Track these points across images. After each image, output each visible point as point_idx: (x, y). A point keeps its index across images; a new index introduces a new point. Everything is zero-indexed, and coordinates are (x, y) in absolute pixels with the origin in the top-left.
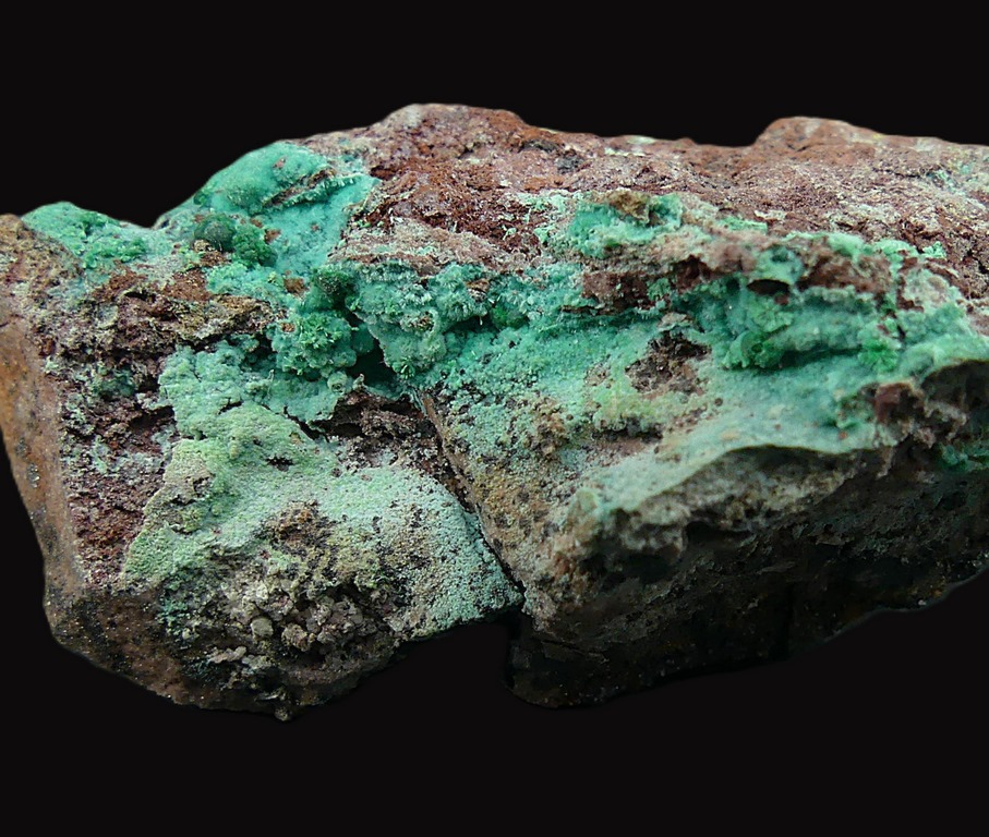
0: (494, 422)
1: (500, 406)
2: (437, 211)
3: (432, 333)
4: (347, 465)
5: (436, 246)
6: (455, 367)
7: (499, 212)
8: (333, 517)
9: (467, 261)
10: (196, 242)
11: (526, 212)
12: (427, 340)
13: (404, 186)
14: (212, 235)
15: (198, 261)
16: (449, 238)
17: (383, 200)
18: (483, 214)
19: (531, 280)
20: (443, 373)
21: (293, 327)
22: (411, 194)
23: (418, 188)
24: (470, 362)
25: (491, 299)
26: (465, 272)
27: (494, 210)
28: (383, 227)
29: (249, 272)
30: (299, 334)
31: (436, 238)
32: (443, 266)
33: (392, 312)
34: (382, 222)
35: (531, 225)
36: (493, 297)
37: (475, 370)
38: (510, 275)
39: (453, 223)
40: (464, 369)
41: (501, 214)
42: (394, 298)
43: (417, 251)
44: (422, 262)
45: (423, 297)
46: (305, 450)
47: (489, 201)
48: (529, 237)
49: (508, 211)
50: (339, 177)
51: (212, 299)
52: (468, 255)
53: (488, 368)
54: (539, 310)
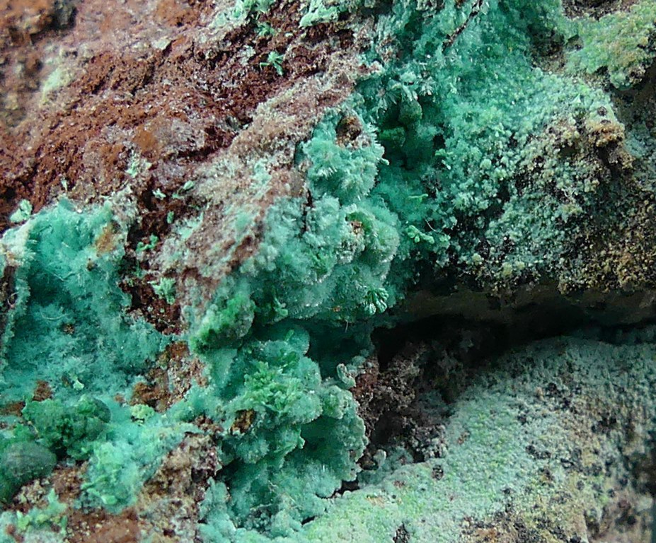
0: (529, 217)
1: (515, 197)
2: (202, 131)
3: (377, 226)
4: (432, 454)
5: (262, 156)
6: (417, 230)
7: (232, 60)
8: (500, 505)
9: (313, 125)
10: (22, 498)
11: (256, 26)
12: (377, 242)
13: (115, 162)
14: (32, 467)
15: (63, 507)
16: (260, 132)
17: (133, 198)
18: (222, 82)
19: (380, 61)
20: (413, 253)
21: (248, 415)
22: (143, 155)
23: (133, 145)
24: (426, 207)
25: (370, 129)
26: (325, 137)
27: (221, 66)
28: (179, 217)
29: (117, 442)
30: (268, 410)
31: (249, 149)
32: (295, 161)
33: (328, 260)
34: (171, 214)
35: (288, 25)
36: (369, 125)
37: (444, 206)
38: (360, 85)
39: (228, 122)
40: (430, 219)
41: (238, 58)
42: (311, 247)
43: (260, 182)
44: (284, 182)
45: (330, 208)
46: (394, 497)
47: (199, 68)
48: (308, 38)
49: (238, 49)
50: (23, 253)
51: (141, 510)
52: (305, 119)
53: (454, 186)
54: (425, 75)
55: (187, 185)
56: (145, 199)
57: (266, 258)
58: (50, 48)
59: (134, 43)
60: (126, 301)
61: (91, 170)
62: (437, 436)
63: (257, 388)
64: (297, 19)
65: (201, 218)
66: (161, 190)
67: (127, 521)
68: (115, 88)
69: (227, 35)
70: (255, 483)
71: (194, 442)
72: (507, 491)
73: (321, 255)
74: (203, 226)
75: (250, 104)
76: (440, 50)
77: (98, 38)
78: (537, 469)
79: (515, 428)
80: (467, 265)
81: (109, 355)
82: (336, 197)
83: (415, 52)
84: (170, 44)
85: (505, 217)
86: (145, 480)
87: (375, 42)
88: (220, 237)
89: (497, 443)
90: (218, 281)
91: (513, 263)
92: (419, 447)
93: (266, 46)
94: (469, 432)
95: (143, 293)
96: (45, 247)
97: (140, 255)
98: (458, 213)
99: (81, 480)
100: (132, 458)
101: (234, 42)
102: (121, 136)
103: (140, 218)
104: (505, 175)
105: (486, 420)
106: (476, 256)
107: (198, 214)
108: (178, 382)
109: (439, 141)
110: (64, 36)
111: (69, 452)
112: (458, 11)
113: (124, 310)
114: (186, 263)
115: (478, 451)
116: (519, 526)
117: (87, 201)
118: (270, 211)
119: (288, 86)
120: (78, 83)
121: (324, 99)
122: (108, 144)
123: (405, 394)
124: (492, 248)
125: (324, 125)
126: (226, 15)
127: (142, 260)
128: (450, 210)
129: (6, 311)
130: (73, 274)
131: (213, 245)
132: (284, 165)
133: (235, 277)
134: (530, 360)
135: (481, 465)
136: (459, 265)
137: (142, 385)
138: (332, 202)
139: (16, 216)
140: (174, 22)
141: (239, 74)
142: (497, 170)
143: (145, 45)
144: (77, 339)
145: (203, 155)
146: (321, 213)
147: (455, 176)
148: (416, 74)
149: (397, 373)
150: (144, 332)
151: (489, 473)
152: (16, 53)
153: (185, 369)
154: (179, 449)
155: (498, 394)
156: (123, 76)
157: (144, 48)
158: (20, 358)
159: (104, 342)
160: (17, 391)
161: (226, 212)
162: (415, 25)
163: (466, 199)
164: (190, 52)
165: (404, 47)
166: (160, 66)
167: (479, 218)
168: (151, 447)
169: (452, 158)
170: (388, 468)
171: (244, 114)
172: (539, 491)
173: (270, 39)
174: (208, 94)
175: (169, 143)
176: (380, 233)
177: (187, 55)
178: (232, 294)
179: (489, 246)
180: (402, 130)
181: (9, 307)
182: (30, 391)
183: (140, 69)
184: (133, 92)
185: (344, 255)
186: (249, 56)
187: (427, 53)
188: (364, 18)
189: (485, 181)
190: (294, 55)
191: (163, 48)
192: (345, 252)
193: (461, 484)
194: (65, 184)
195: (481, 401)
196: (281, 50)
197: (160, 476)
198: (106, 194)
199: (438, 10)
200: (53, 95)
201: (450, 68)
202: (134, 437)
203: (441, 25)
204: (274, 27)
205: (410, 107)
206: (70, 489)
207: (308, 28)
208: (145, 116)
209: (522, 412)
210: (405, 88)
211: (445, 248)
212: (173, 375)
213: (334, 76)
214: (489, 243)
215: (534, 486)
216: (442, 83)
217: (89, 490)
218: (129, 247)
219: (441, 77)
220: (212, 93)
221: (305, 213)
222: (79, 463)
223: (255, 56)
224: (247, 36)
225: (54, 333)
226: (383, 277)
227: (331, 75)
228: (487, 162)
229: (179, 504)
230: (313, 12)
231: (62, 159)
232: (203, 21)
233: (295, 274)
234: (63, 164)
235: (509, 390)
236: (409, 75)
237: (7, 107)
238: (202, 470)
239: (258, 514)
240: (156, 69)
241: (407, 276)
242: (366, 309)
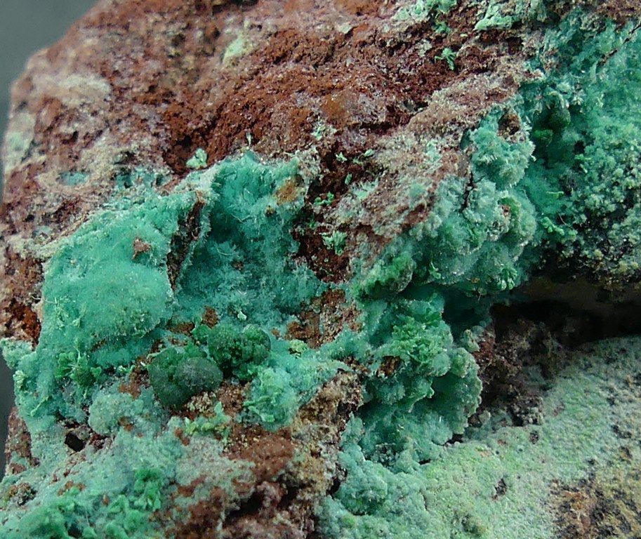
1: (638, 205)
2: (384, 108)
3: (521, 214)
4: (531, 420)
5: (433, 137)
6: (550, 222)
7: (410, 51)
8: (585, 473)
9: (481, 116)
10: (191, 406)
11: (434, 24)
12: (520, 227)
13: (302, 125)
14: (204, 380)
15: (227, 419)
16: (435, 116)
17: (318, 157)
18: (400, 68)
19: (543, 70)
20: (544, 241)
21: (393, 362)
22: (328, 122)
23: (321, 112)
24: (560, 203)
25: (526, 128)
26: (490, 128)
27: (400, 55)
28: (356, 180)
29: (277, 369)
30: (412, 359)
31: (424, 129)
32: (461, 146)
33: (481, 235)
34: (349, 176)
35: (464, 27)
36: (525, 123)
37: (576, 203)
38: (524, 87)
39: (405, 103)
40: (563, 214)
41: (416, 50)
42: (469, 222)
43: (432, 160)
44: (453, 161)
45: (489, 190)
46: (497, 453)
47: (380, 53)
48: (481, 40)
49: (417, 42)
50: (209, 193)
51: (295, 431)
52: (475, 110)
53: (588, 188)
54: (578, 88)
55: (368, 152)
56: (328, 160)
57: (432, 225)
58: (231, 19)
59: (319, 24)
60: (294, 248)
61: (278, 129)
62: (536, 405)
63: (404, 339)
64: (474, 23)
65: (376, 183)
66: (343, 154)
67: (282, 439)
68: (297, 61)
69: (409, 28)
70: (380, 424)
71: (344, 378)
72: (592, 462)
73: (476, 230)
74: (379, 190)
75: (427, 91)
76: (594, 67)
77: (282, 16)
78: (619, 446)
79: (604, 409)
80: (587, 259)
81: (270, 294)
82: (493, 181)
83: (572, 65)
84: (352, 30)
85: (628, 221)
86: (300, 405)
87: (540, 52)
88: (395, 202)
89: (587, 419)
90: (390, 239)
91: (629, 262)
92: (519, 412)
93: (441, 42)
94: (563, 405)
95: (311, 242)
96: (228, 191)
97: (317, 208)
98: (587, 212)
99: (244, 397)
100: (291, 385)
101: (414, 35)
102: (310, 103)
103: (322, 176)
104: (634, 185)
105: (580, 398)
106: (598, 252)
107: (373, 179)
108: (329, 325)
109: (579, 147)
110: (243, 11)
111: (234, 373)
112: (617, 36)
113: (290, 256)
114: (360, 221)
115: (570, 424)
116: (599, 493)
117: (271, 155)
118: (441, 184)
119: (460, 80)
120: (261, 53)
121: (493, 95)
122: (296, 108)
123: (514, 365)
124: (612, 247)
125: (491, 118)
126: (408, 10)
127: (318, 213)
128: (581, 208)
129: (190, 242)
130: (250, 218)
131: (388, 208)
132: (451, 148)
133: (404, 239)
134: (623, 351)
135: (571, 436)
136: (581, 258)
137: (295, 323)
138: (490, 185)
139: (192, 162)
140: (355, 11)
141: (416, 64)
142: (628, 179)
143: (328, 27)
144: (244, 275)
145: (384, 129)
146: (481, 194)
147: (591, 179)
148: (571, 84)
149: (511, 345)
150: (306, 277)
151: (577, 444)
152: (197, 21)
153: (339, 315)
154: (332, 382)
155: (593, 376)
156: (306, 52)
157: (327, 30)
158: (193, 285)
159: (267, 281)
160: (188, 313)
161: (401, 181)
162: (577, 42)
163: (598, 201)
164: (372, 39)
165: (565, 60)
166: (340, 47)
167: (605, 219)
168: (309, 377)
169: (589, 163)
170: (490, 427)
171: (420, 99)
172: (618, 466)
173: (445, 37)
174: (387, 76)
175: (355, 115)
176: (523, 219)
177: (369, 41)
178: (398, 253)
179: (610, 245)
180: (551, 132)
181: (192, 238)
182: (199, 315)
183: (323, 47)
184: (316, 66)
185: (494, 233)
186: (426, 49)
187: (583, 68)
188: (533, 29)
189: (616, 188)
190: (468, 53)
191: (346, 32)
192: (496, 231)
193: (552, 451)
194: (249, 138)
195: (577, 381)
196: (455, 48)
197: (313, 404)
198: (290, 152)
199: (599, 32)
200: (235, 62)
201: (600, 84)
202: (292, 366)
203: (599, 45)
204: (451, 27)
205: (561, 113)
206: (234, 404)
207: (482, 31)
208: (332, 88)
209: (612, 395)
210: (561, 96)
211: (570, 241)
212: (325, 319)
213: (502, 77)
214: (610, 241)
215: (614, 461)
216: (591, 97)
217: (250, 408)
218: (309, 200)
219: (591, 90)
220: (391, 76)
221: (467, 192)
222: (243, 383)
223: (431, 50)
224: (426, 31)
225: (226, 268)
226: (516, 258)
227: (499, 75)
228: (620, 171)
229: (327, 431)
230: (489, 18)
231: (249, 116)
232: (382, 13)
233: (452, 244)
234: (249, 121)
235: (603, 375)
236: (565, 85)
237: (184, 67)
238: (348, 403)
239: (384, 450)
240: (337, 49)
241: (535, 261)
242: (499, 284)
